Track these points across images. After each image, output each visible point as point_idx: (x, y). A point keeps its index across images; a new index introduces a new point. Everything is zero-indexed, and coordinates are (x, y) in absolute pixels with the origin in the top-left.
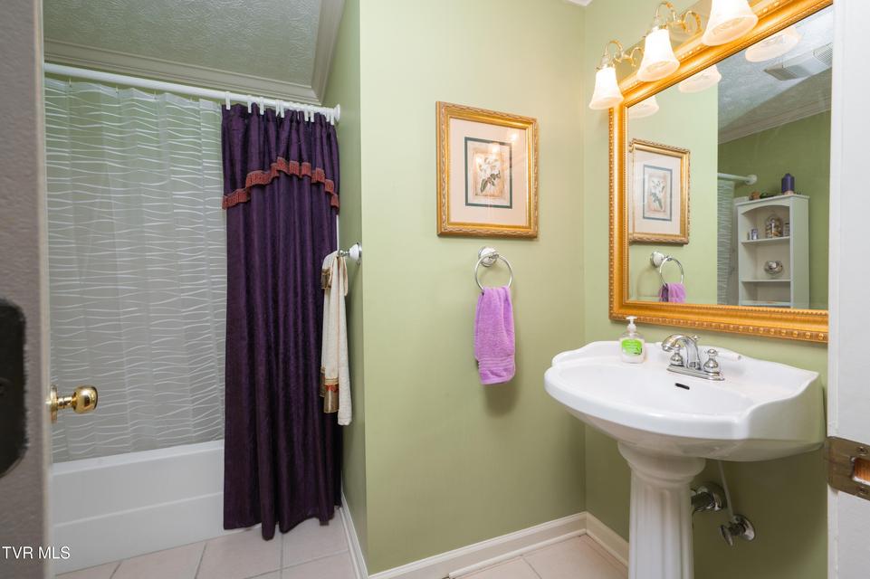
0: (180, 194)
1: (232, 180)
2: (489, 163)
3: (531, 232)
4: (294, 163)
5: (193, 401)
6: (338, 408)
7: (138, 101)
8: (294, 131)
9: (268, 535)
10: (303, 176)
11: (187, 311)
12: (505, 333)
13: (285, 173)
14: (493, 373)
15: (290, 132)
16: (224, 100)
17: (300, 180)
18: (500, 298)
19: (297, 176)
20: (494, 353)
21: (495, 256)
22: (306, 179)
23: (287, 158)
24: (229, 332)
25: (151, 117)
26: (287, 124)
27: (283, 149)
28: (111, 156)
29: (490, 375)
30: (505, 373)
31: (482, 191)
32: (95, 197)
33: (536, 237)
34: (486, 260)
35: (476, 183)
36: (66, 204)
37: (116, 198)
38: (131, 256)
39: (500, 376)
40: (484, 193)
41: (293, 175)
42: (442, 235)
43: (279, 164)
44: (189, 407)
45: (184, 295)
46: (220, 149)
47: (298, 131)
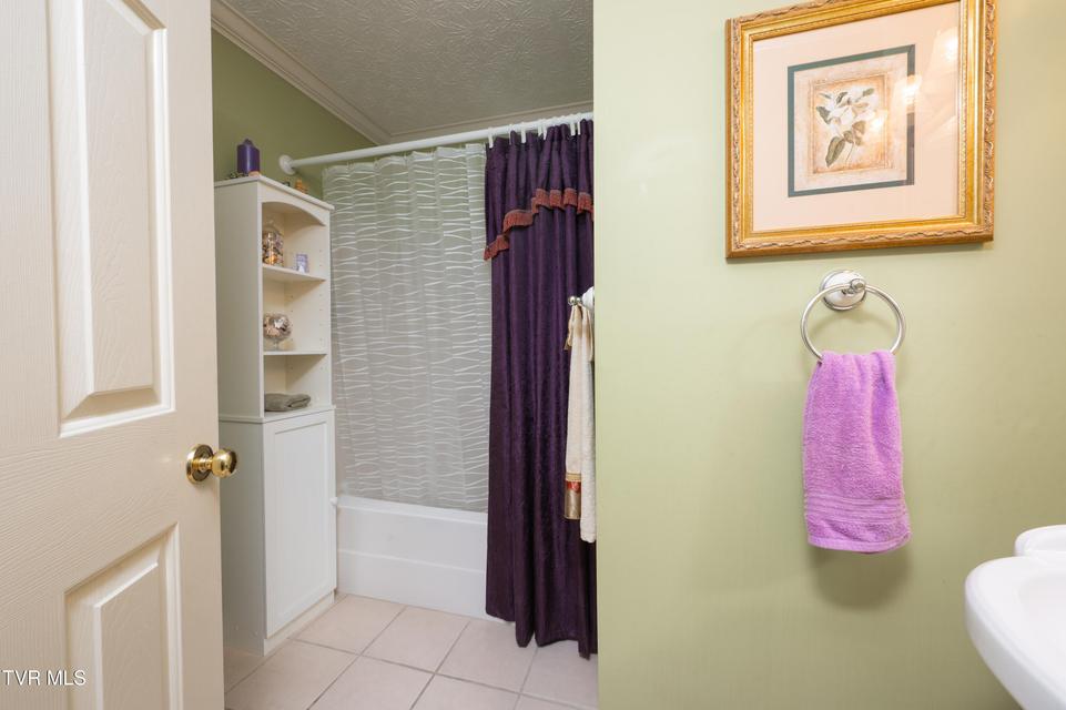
0: (449, 251)
1: (493, 226)
2: (849, 102)
3: (969, 227)
4: (555, 192)
5: (466, 466)
6: (580, 515)
7: (418, 163)
8: (555, 153)
9: (523, 641)
10: (566, 205)
11: (460, 372)
12: (872, 450)
13: (545, 207)
14: (835, 527)
15: (551, 155)
16: (487, 139)
17: (563, 211)
18: (862, 375)
19: (559, 209)
20: (841, 488)
21: (855, 288)
22: (569, 211)
23: (548, 189)
24: (493, 398)
25: (429, 176)
26: (547, 145)
27: (542, 178)
28: (402, 222)
29: (829, 531)
30: (869, 535)
31: (829, 162)
32: (391, 263)
33: (990, 238)
34: (836, 297)
35: (814, 148)
36: (375, 272)
37: (407, 262)
38: (418, 316)
39: (855, 538)
40: (835, 164)
41: (554, 207)
42: (734, 257)
43: (539, 198)
44: (463, 472)
45: (457, 356)
46: (483, 195)
47: (559, 151)
